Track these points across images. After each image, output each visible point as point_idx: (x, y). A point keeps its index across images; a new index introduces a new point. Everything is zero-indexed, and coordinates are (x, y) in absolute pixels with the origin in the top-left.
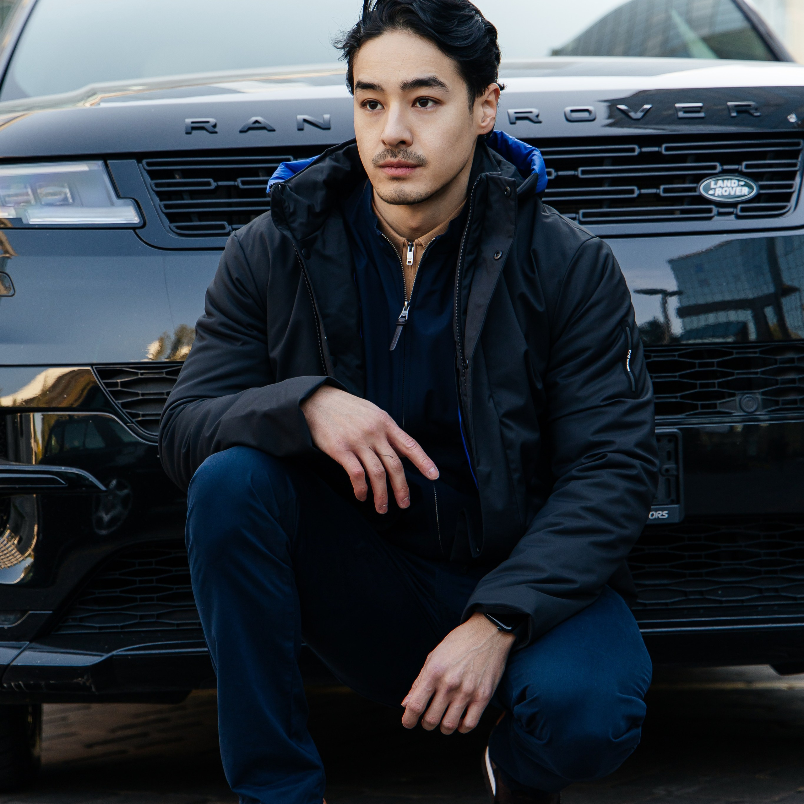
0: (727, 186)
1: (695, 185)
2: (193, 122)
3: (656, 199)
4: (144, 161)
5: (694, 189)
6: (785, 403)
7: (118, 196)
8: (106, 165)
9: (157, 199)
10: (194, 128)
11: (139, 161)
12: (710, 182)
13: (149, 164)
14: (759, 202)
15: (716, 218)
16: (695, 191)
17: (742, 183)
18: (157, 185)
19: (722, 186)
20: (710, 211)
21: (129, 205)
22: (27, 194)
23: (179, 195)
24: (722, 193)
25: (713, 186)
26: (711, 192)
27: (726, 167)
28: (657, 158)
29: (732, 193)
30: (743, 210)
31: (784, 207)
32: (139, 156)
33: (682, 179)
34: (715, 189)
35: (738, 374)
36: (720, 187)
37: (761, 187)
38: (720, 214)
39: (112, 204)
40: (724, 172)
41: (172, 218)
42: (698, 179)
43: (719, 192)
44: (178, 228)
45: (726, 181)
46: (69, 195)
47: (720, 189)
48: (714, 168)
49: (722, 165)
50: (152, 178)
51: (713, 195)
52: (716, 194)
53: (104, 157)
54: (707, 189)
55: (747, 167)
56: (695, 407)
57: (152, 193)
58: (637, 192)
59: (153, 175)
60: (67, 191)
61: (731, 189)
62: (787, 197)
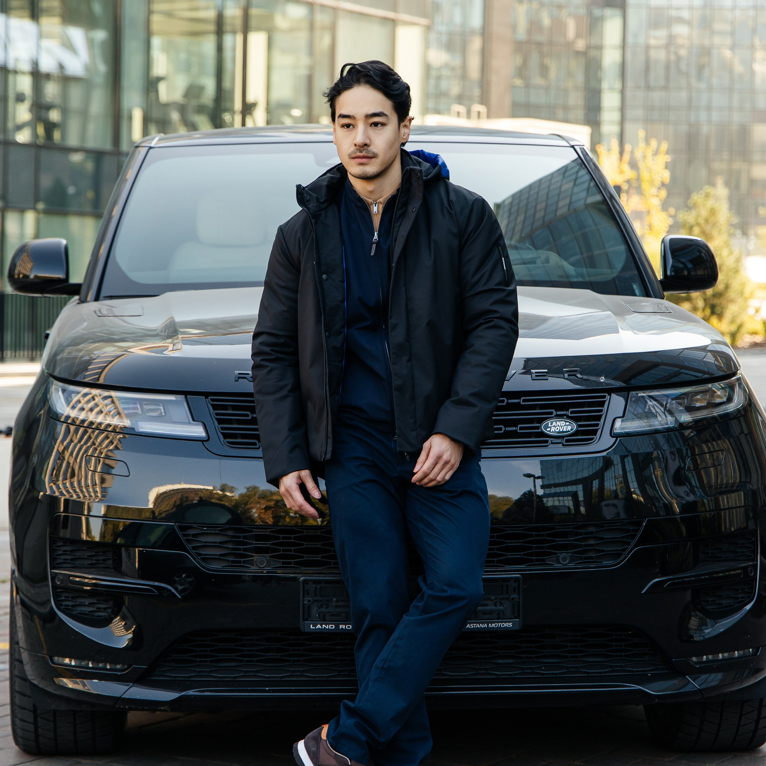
0: (558, 426)
1: (539, 425)
2: (239, 374)
3: (515, 434)
4: (210, 398)
5: (538, 428)
6: (586, 558)
7: (193, 420)
8: (186, 398)
9: (216, 423)
10: (239, 378)
11: (206, 398)
12: (548, 423)
13: (212, 400)
14: (577, 436)
15: (551, 446)
16: (539, 429)
17: (568, 423)
18: (217, 414)
19: (556, 426)
20: (547, 442)
21: (200, 425)
22: (137, 408)
23: (230, 422)
24: (555, 430)
25: (550, 426)
26: (548, 429)
27: (559, 413)
28: (518, 406)
29: (561, 430)
30: (567, 441)
31: (592, 439)
32: (206, 394)
33: (531, 421)
34: (551, 427)
35: (560, 541)
36: (554, 426)
37: (580, 426)
38: (552, 443)
39: (189, 423)
40: (558, 416)
41: (225, 436)
42: (541, 420)
43: (553, 429)
44: (229, 442)
45: (558, 422)
46: (163, 411)
47: (554, 427)
48: (552, 413)
49: (556, 411)
50: (214, 409)
51: (549, 431)
52: (551, 431)
53: (185, 393)
54: (547, 427)
55: (572, 412)
56: (532, 561)
57: (214, 419)
58: (503, 429)
59: (215, 407)
60: (162, 408)
61: (560, 427)
62: (594, 432)
